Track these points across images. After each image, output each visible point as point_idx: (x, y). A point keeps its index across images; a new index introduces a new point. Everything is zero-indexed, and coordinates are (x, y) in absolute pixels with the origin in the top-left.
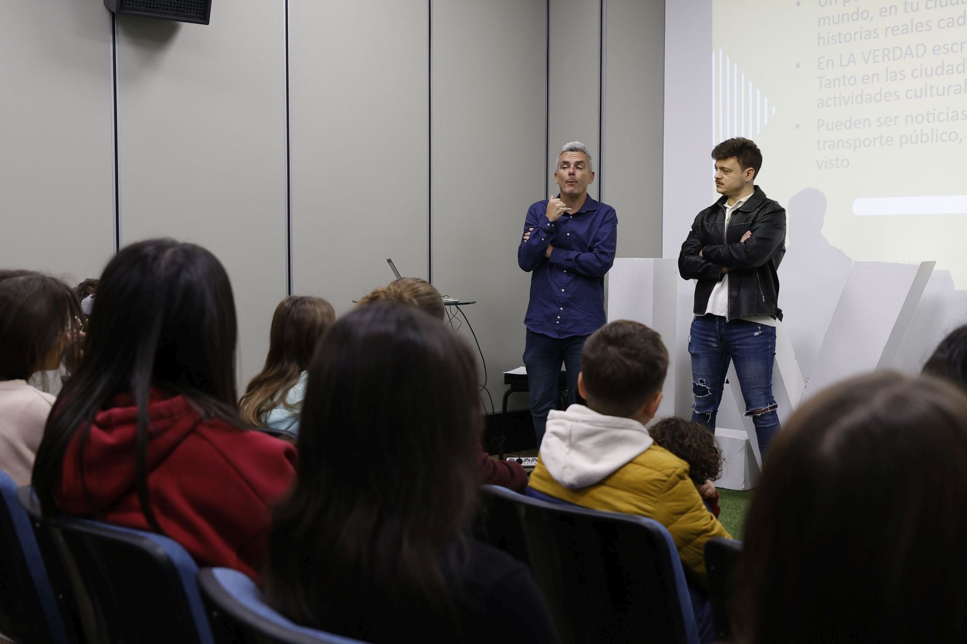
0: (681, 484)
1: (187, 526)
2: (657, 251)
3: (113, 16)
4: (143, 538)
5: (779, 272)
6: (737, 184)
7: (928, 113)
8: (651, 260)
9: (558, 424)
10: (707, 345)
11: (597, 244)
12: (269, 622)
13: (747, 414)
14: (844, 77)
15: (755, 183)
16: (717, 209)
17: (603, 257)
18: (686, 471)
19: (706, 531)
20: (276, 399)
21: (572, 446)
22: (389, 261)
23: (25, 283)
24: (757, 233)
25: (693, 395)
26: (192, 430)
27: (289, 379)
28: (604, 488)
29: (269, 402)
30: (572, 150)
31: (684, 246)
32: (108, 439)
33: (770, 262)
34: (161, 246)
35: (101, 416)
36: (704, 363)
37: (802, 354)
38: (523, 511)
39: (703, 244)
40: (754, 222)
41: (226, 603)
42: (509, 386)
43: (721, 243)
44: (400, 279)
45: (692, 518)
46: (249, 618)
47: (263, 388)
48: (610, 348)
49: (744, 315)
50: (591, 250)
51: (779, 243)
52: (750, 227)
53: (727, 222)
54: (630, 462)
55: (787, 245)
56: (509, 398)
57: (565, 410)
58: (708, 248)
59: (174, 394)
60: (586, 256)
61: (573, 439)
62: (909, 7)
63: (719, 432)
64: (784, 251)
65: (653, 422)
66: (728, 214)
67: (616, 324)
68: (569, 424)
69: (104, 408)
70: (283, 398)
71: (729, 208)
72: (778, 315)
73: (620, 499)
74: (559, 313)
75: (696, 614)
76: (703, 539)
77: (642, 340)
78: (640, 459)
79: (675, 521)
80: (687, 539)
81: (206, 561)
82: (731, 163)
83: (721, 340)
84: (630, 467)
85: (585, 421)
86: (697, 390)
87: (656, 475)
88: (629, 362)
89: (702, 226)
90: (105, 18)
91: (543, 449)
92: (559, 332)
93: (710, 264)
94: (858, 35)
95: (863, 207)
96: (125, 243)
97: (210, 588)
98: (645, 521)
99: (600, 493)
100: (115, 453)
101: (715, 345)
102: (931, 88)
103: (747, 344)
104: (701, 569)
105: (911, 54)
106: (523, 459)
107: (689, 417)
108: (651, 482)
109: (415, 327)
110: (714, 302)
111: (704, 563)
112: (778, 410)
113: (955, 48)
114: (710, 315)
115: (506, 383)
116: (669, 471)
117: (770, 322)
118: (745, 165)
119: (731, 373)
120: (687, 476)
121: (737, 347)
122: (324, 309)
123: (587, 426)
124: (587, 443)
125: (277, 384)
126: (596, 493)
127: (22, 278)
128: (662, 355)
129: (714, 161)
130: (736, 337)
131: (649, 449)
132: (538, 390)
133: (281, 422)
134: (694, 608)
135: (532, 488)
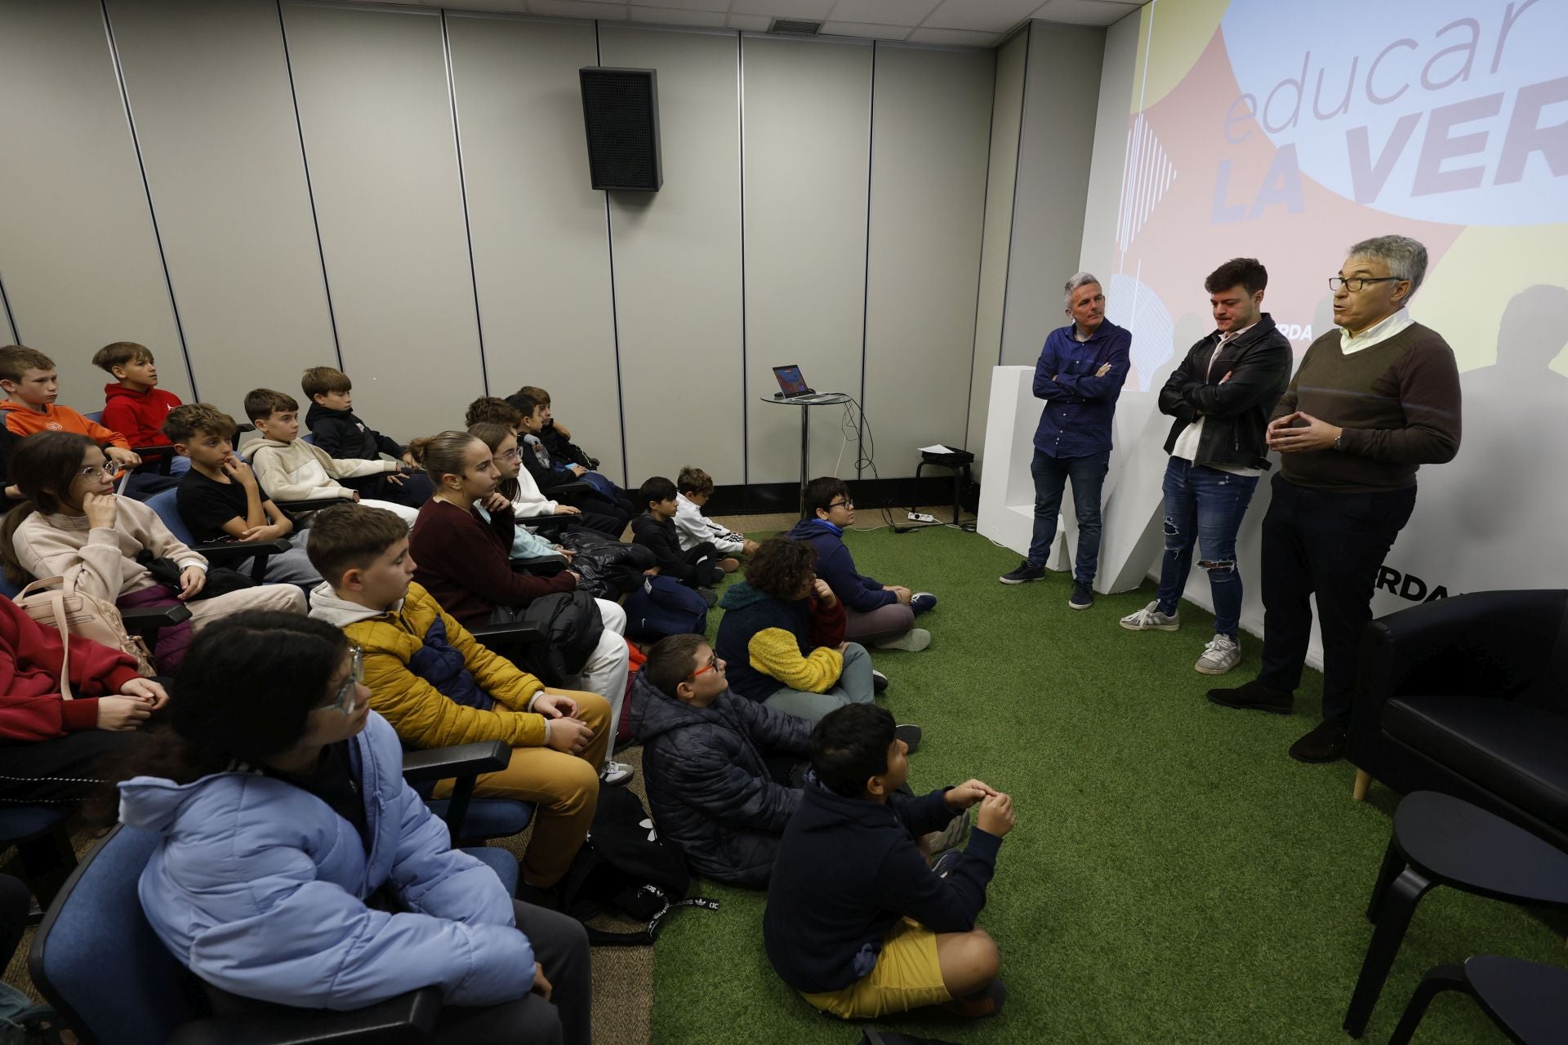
6: (1245, 315)
10: (1176, 485)
43: (1202, 379)
49: (1207, 462)
52: (1234, 367)
66: (1218, 349)
71: (1222, 342)
82: (1238, 290)
101: (1182, 486)
106: (920, 515)
110: (1184, 444)
118: (1251, 291)
121: (1200, 493)
130: (1201, 483)
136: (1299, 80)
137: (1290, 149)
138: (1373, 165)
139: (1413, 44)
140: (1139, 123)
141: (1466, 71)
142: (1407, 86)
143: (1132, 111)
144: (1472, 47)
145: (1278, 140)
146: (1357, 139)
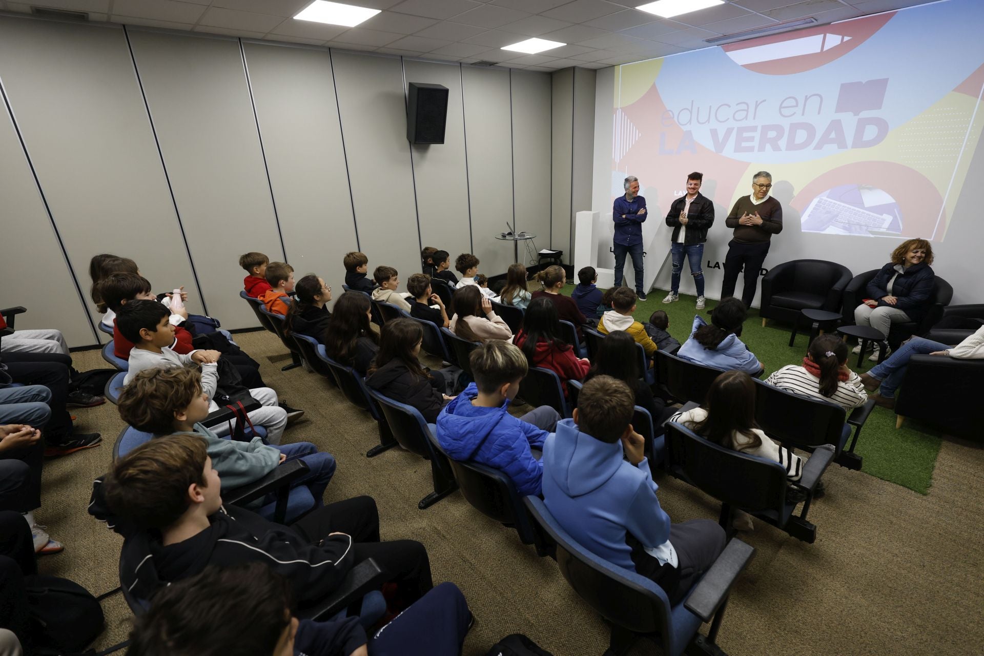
54: (629, 327)
57: (609, 312)
68: (612, 317)
77: (629, 292)
78: (632, 327)
85: (616, 317)
91: (603, 323)
101: (681, 250)
116: (639, 329)
136: (690, 108)
137: (689, 133)
138: (720, 141)
139: (729, 106)
140: (619, 113)
141: (746, 117)
142: (728, 119)
143: (615, 106)
144: (747, 111)
145: (685, 128)
146: (714, 133)
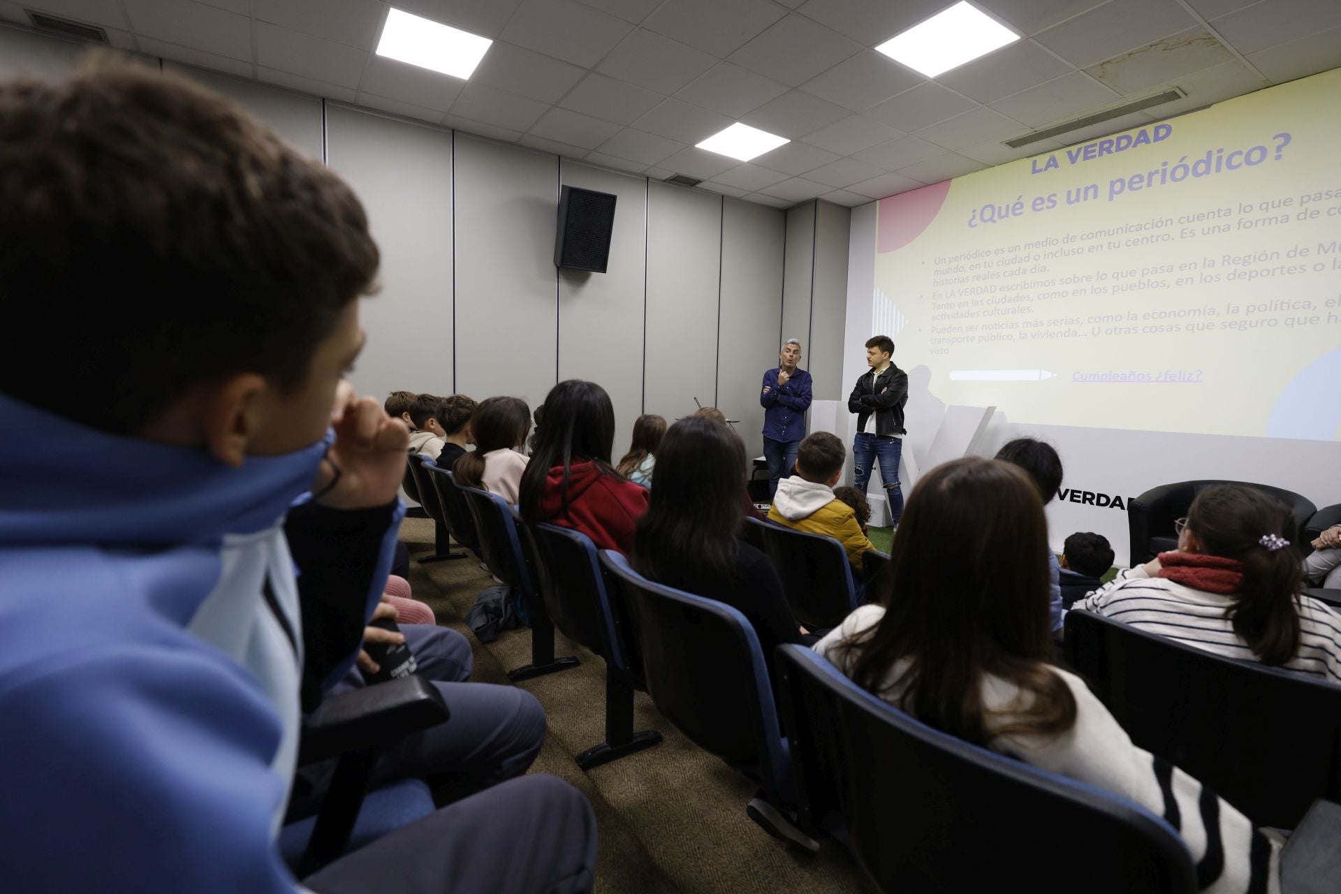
0: (850, 521)
1: (592, 528)
2: (838, 397)
3: (558, 268)
4: (570, 533)
5: (905, 410)
6: (879, 361)
7: (996, 324)
8: (836, 402)
9: (784, 486)
11: (803, 393)
12: (634, 577)
13: (884, 487)
14: (948, 304)
15: (891, 360)
16: (869, 375)
17: (807, 401)
18: (853, 514)
19: (863, 546)
20: (635, 467)
21: (791, 498)
22: (695, 398)
23: (507, 403)
24: (891, 389)
25: (854, 474)
26: (596, 480)
27: (642, 458)
28: (808, 520)
29: (632, 469)
30: (793, 343)
31: (852, 395)
32: (555, 482)
33: (898, 404)
34: (574, 383)
35: (551, 470)
36: (861, 457)
37: (918, 455)
38: (763, 531)
39: (862, 394)
40: (889, 382)
41: (612, 567)
42: (755, 467)
43: (871, 394)
44: (716, 409)
45: (856, 539)
46: (624, 575)
47: (628, 462)
48: (814, 447)
49: (884, 433)
50: (800, 396)
51: (903, 393)
52: (887, 385)
53: (874, 382)
54: (823, 507)
55: (909, 394)
56: (756, 473)
57: (788, 478)
58: (864, 397)
59: (587, 460)
60: (798, 400)
61: (792, 494)
62: (987, 265)
63: (869, 495)
64: (907, 397)
65: (835, 487)
66: (875, 378)
67: (817, 434)
68: (790, 486)
69: (553, 466)
70: (639, 467)
71: (876, 374)
72: (904, 432)
73: (817, 527)
74: (784, 429)
75: (856, 590)
76: (861, 551)
77: (831, 443)
78: (828, 506)
79: (846, 540)
80: (852, 550)
81: (601, 546)
82: (875, 349)
83: (871, 445)
84: (822, 510)
85: (798, 485)
86: (857, 471)
87: (836, 515)
88: (824, 454)
89: (862, 384)
90: (554, 269)
91: (776, 499)
92: (784, 439)
93: (865, 405)
94: (957, 281)
95: (955, 375)
96: (560, 381)
97: (604, 559)
98: (830, 539)
99: (805, 523)
100: (557, 488)
101: (868, 449)
102: (998, 310)
103: (886, 448)
104: (860, 566)
105: (987, 291)
107: (853, 486)
108: (834, 519)
109: (714, 429)
110: (869, 426)
111: (862, 563)
112: (901, 486)
113: (1013, 288)
114: (867, 434)
115: (754, 465)
116: (844, 513)
117: (899, 436)
118: (883, 350)
119: (876, 464)
120: (853, 516)
121: (880, 450)
122: (661, 421)
123: (800, 487)
124: (799, 497)
125: (635, 460)
126: (803, 522)
127: (504, 400)
128: (842, 451)
129: (867, 349)
130: (880, 444)
131: (833, 501)
132: (774, 467)
133: (638, 479)
134: (855, 587)
135: (769, 519)
